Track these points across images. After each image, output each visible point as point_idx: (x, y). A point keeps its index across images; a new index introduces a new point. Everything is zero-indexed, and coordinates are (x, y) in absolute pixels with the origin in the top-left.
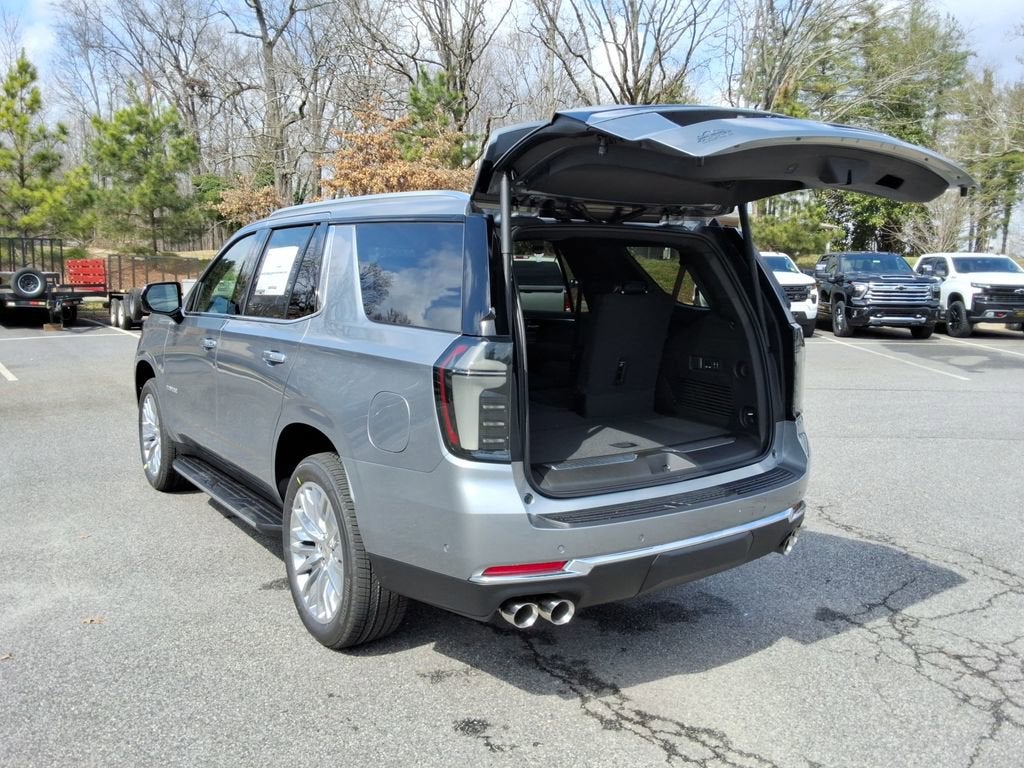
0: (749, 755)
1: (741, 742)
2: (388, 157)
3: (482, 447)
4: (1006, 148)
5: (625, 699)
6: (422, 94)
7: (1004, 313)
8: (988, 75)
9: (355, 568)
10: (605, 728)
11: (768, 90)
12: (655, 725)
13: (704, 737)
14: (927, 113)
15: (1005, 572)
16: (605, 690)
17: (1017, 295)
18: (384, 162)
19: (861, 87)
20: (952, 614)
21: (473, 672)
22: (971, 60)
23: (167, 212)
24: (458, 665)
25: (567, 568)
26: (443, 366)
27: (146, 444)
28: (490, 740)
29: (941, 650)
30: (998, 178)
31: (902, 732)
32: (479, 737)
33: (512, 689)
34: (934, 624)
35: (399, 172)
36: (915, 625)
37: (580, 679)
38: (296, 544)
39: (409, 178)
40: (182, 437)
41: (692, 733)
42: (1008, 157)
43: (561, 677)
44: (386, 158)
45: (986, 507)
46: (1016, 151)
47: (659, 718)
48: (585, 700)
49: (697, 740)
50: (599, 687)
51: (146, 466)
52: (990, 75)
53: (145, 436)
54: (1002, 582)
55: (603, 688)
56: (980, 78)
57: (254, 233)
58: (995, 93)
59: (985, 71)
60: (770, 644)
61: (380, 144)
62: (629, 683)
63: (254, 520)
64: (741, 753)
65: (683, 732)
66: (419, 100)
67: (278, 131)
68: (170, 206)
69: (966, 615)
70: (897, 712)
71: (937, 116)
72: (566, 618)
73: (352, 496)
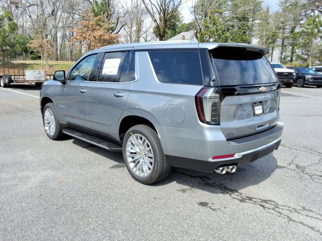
0: (284, 206)
1: (280, 203)
2: (95, 29)
3: (212, 120)
4: (274, 31)
5: (241, 194)
6: (96, 8)
7: (281, 80)
8: (268, 8)
9: (159, 159)
10: (241, 202)
11: (206, 11)
12: (253, 199)
13: (269, 202)
14: (250, 20)
15: (319, 153)
16: (234, 191)
17: (284, 75)
18: (93, 31)
19: (231, 11)
20: (312, 165)
21: (193, 188)
22: (262, 4)
23: (8, 47)
24: (187, 187)
25: (235, 156)
26: (199, 96)
27: (46, 125)
28: (211, 207)
29: (315, 175)
30: (270, 41)
31: (319, 197)
32: (207, 207)
33: (208, 193)
34: (309, 168)
35: (99, 34)
36: (304, 168)
37: (225, 189)
38: (128, 154)
39: (102, 36)
40: (67, 122)
41: (265, 201)
42: (274, 34)
43: (219, 189)
44: (94, 30)
45: (304, 135)
46: (276, 32)
47: (254, 198)
48: (230, 195)
49: (268, 203)
50: (232, 191)
51: (47, 133)
52: (268, 9)
53: (45, 122)
54: (320, 155)
55: (233, 191)
56: (265, 9)
57: (97, 54)
58: (270, 14)
59: (267, 7)
60: (270, 176)
61: (92, 25)
62: (239, 189)
63: (107, 147)
64: (282, 206)
65: (263, 201)
66: (95, 11)
67: (44, 20)
68: (9, 45)
69: (315, 165)
70: (315, 191)
71: (253, 20)
72: (234, 171)
73: (160, 137)
